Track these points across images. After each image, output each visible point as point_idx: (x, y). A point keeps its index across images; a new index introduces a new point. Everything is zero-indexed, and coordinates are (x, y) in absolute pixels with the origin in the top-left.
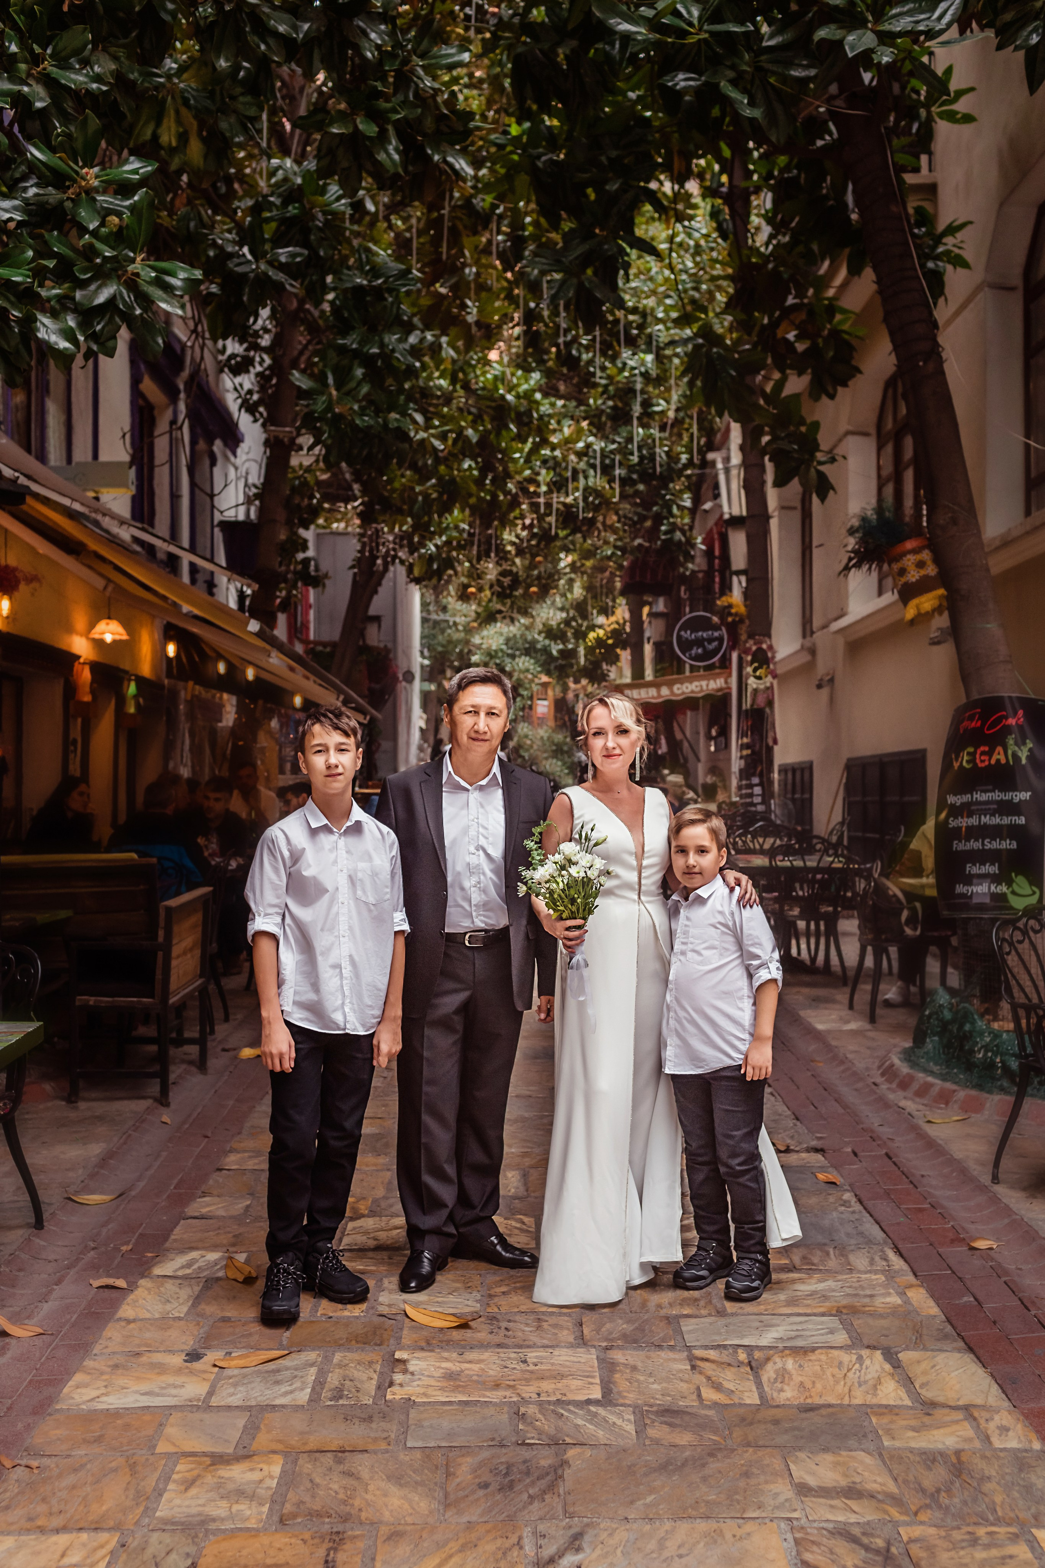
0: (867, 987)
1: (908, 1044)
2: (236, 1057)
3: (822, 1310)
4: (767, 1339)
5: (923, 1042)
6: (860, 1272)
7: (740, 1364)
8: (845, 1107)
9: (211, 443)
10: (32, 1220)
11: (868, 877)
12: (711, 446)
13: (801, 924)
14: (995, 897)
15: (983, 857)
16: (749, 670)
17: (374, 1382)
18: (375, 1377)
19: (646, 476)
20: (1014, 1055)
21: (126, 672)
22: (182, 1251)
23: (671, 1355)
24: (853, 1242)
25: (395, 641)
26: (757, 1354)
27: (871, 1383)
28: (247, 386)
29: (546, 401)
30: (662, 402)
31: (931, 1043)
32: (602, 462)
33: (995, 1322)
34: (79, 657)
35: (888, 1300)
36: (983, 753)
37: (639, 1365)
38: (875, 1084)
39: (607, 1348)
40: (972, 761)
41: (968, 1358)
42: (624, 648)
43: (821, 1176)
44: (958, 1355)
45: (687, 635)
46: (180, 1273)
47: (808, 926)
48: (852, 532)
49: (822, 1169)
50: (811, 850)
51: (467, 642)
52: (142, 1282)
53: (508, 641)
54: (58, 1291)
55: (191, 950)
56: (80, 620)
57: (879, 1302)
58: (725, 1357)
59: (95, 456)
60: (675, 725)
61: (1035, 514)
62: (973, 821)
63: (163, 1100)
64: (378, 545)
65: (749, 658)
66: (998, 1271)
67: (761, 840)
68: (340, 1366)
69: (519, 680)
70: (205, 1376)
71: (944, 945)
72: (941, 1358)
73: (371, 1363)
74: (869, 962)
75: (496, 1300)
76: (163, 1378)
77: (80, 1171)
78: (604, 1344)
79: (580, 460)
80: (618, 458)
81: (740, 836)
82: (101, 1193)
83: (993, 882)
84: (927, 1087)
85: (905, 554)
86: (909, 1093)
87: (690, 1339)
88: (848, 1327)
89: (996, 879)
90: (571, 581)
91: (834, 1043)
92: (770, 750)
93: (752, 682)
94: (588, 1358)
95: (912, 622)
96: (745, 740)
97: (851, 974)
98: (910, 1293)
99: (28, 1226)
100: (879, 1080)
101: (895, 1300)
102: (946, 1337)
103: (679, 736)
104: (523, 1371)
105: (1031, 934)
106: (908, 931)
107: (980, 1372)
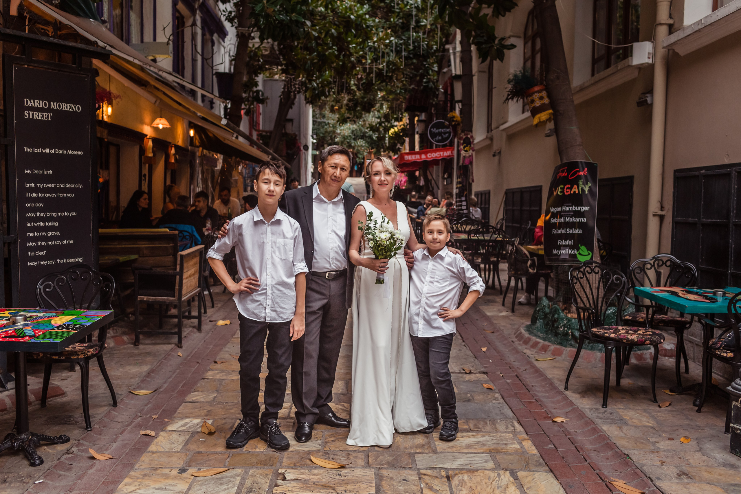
0: (510, 295)
1: (529, 323)
2: (215, 325)
3: (482, 451)
4: (456, 464)
5: (536, 323)
6: (501, 432)
7: (442, 477)
8: (498, 352)
9: (212, 35)
10: (112, 403)
11: (513, 245)
12: (448, 42)
13: (482, 266)
14: (571, 255)
15: (566, 237)
16: (462, 147)
17: (268, 484)
18: (268, 482)
19: (417, 55)
20: (577, 329)
21: (170, 143)
22: (182, 418)
23: (410, 472)
24: (499, 417)
25: (299, 131)
26: (450, 472)
27: (504, 487)
28: (229, 9)
29: (371, 19)
30: (425, 20)
31: (539, 323)
32: (396, 49)
33: (563, 458)
34: (147, 135)
35: (513, 446)
36: (568, 188)
37: (394, 477)
38: (513, 342)
39: (380, 469)
40: (562, 192)
41: (550, 475)
42: (406, 137)
43: (485, 386)
44: (545, 474)
45: (434, 130)
46: (180, 429)
47: (485, 266)
48: (509, 81)
49: (486, 382)
50: (488, 232)
51: (334, 132)
52: (162, 433)
53: (353, 132)
54: (121, 437)
55: (194, 275)
56: (147, 118)
57: (509, 447)
58: (435, 473)
59: (155, 39)
60: (428, 172)
61: (596, 75)
62: (562, 220)
63: (179, 345)
64: (291, 85)
65: (462, 142)
66: (566, 433)
67: (465, 227)
68: (252, 476)
69: (358, 150)
70: (187, 480)
71: (547, 277)
72: (537, 475)
73: (267, 475)
74: (513, 283)
75: (329, 444)
76: (167, 481)
77: (137, 379)
78: (378, 467)
79: (387, 48)
80: (403, 47)
81: (455, 224)
82: (146, 390)
83: (570, 249)
84: (537, 343)
85: (534, 93)
86: (528, 346)
87: (419, 465)
88: (494, 460)
89: (572, 247)
90: (382, 105)
91: (495, 322)
92: (470, 185)
93: (463, 153)
94: (370, 473)
95: (536, 125)
96: (459, 180)
97: (504, 289)
98: (524, 443)
99: (110, 405)
100: (515, 339)
101: (517, 446)
102: (540, 464)
103: (430, 177)
104: (339, 480)
105: (587, 274)
106: (531, 270)
107: (555, 482)
